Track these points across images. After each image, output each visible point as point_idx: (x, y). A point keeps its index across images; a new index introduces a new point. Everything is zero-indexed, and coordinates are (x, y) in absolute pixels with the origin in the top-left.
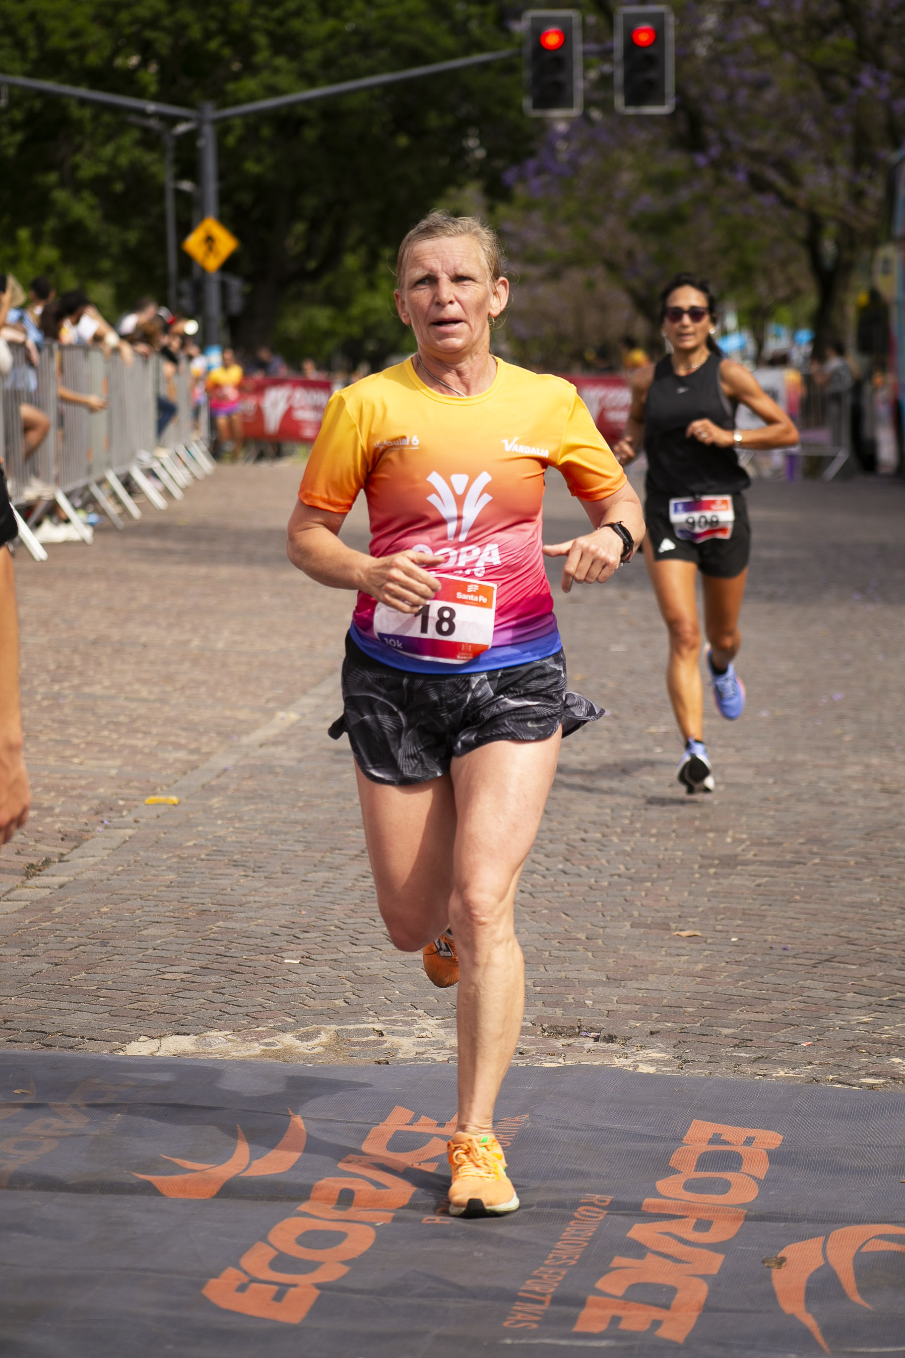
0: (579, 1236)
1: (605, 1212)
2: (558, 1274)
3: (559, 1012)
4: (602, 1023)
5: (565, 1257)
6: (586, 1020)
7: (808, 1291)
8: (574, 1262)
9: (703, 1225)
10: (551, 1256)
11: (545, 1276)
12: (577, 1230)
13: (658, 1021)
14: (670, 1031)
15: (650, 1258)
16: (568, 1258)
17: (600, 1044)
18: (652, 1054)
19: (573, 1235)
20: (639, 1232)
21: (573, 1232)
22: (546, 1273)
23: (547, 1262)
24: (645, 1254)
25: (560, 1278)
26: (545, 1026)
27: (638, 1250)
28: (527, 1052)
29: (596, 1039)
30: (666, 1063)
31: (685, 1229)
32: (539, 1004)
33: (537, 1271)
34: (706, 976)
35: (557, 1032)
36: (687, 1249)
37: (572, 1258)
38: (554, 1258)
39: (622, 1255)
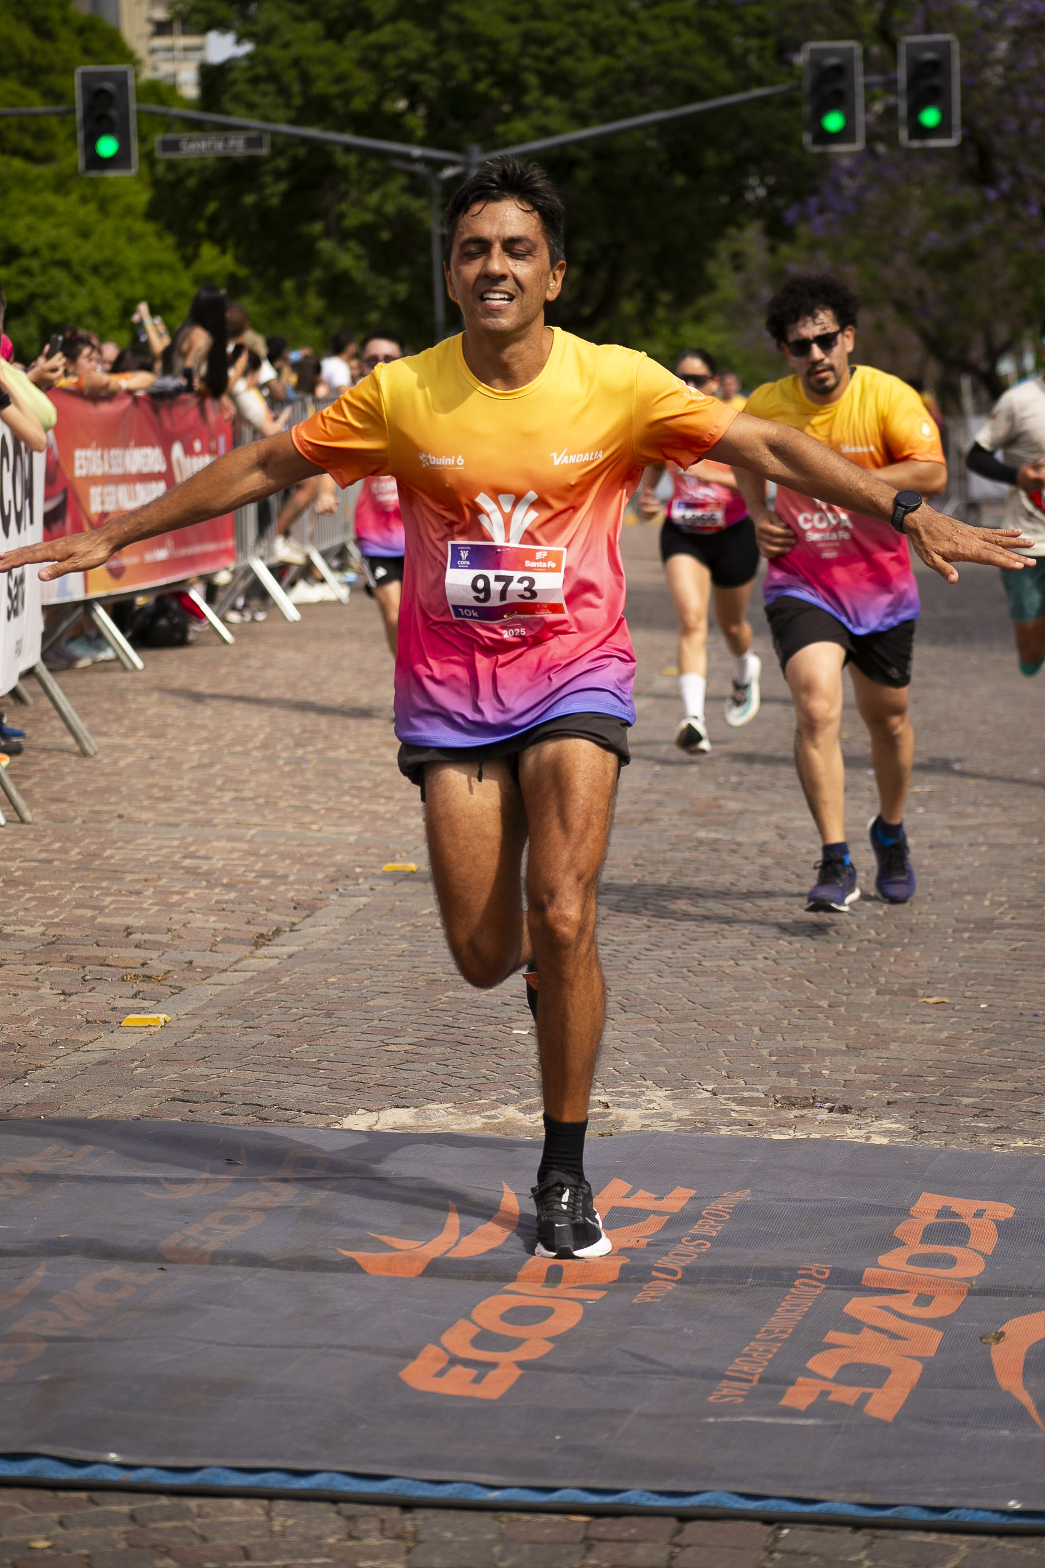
0: (794, 1311)
1: (824, 1286)
2: (769, 1351)
3: (793, 1082)
4: (838, 1093)
5: (778, 1330)
6: (820, 1089)
7: (1027, 1363)
8: (786, 1336)
9: (924, 1300)
10: (763, 1329)
11: (755, 1354)
12: (792, 1305)
13: (896, 1091)
14: (911, 1100)
15: (866, 1334)
16: (780, 1332)
17: (835, 1115)
18: (888, 1124)
19: (788, 1311)
20: (858, 1306)
21: (788, 1307)
22: (756, 1350)
23: (758, 1336)
24: (861, 1329)
25: (770, 1356)
26: (778, 1096)
27: (855, 1326)
28: (757, 1123)
29: (831, 1110)
30: (900, 1134)
31: (905, 1304)
32: (774, 1074)
33: (747, 1348)
34: (949, 1044)
35: (791, 1103)
36: (906, 1324)
37: (785, 1332)
38: (766, 1331)
39: (838, 1330)
